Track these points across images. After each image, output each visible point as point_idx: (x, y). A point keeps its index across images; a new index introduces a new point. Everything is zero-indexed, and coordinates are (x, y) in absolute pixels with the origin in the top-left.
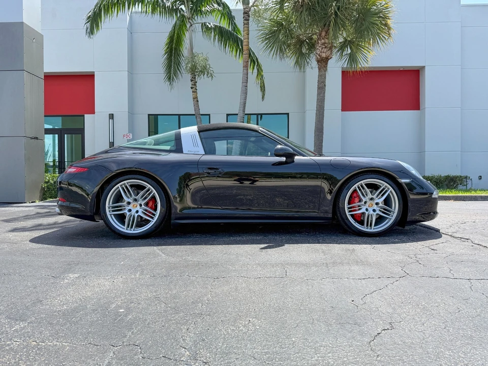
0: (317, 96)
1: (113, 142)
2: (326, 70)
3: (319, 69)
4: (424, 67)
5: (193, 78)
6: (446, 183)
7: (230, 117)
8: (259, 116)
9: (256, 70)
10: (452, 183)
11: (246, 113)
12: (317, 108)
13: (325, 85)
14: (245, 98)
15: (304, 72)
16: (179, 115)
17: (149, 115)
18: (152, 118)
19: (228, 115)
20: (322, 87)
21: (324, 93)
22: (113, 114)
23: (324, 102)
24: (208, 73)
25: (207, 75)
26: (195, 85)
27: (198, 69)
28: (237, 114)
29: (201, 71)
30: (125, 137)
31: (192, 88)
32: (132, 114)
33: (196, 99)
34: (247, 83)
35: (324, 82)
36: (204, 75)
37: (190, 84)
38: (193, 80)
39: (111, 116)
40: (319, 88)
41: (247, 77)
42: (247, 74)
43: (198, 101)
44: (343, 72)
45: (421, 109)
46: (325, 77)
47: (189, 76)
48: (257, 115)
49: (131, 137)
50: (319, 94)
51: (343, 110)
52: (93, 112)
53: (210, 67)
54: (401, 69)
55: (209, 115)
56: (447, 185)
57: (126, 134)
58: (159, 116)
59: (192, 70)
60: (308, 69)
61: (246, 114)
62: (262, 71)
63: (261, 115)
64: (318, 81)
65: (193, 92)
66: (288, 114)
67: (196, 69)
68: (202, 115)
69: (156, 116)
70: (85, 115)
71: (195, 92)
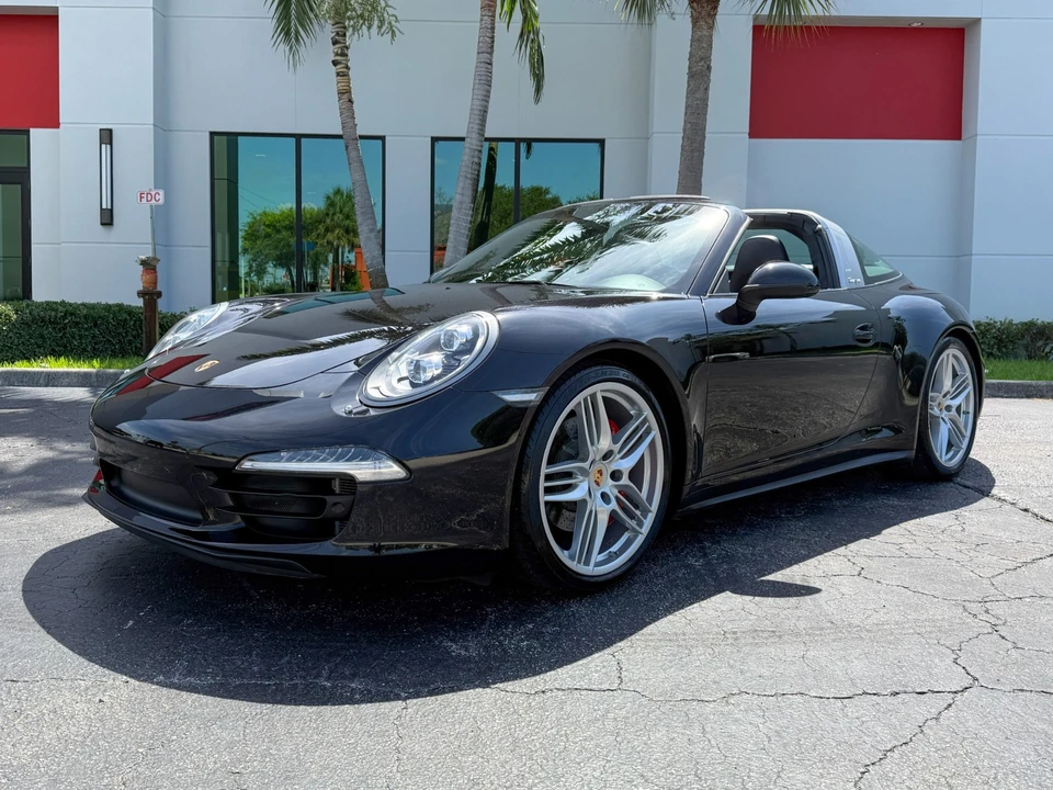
0: (687, 97)
1: (111, 210)
2: (711, 27)
3: (695, 21)
4: (978, 21)
5: (338, 34)
6: (1025, 342)
7: (438, 145)
8: (523, 147)
9: (518, 15)
10: (1040, 343)
11: (486, 135)
12: (684, 130)
13: (709, 68)
14: (486, 97)
15: (650, 24)
16: (298, 137)
17: (213, 134)
18: (221, 142)
19: (434, 140)
20: (699, 73)
21: (707, 89)
22: (111, 131)
23: (706, 114)
24: (382, 22)
25: (380, 27)
26: (344, 55)
27: (354, 9)
28: (462, 139)
29: (362, 16)
30: (144, 200)
31: (335, 63)
32: (163, 127)
33: (345, 95)
34: (491, 53)
35: (706, 59)
36: (369, 28)
37: (330, 52)
38: (339, 40)
39: (107, 136)
40: (692, 75)
41: (493, 37)
42: (493, 28)
43: (351, 101)
44: (758, 30)
45: (965, 134)
46: (710, 46)
47: (329, 30)
48: (517, 141)
49: (162, 201)
50: (691, 92)
51: (753, 134)
52: (55, 123)
53: (387, 6)
54: (915, 25)
55: (382, 138)
56: (1026, 347)
57: (147, 190)
58: (240, 138)
59: (337, 13)
60: (661, 18)
61: (487, 140)
62: (536, 17)
63: (529, 142)
64: (691, 53)
65: (338, 74)
66: (601, 142)
67: (347, 10)
68: (362, 137)
69: (232, 137)
70: (32, 130)
71: (343, 75)
